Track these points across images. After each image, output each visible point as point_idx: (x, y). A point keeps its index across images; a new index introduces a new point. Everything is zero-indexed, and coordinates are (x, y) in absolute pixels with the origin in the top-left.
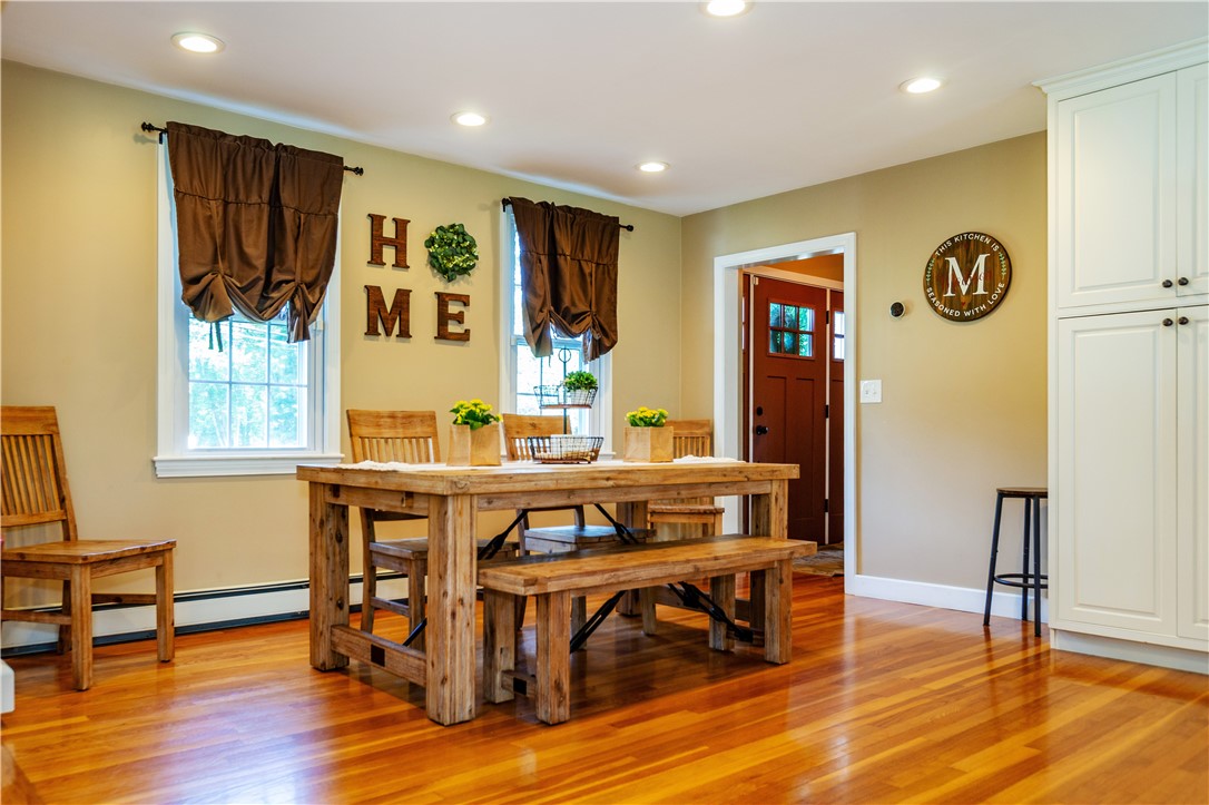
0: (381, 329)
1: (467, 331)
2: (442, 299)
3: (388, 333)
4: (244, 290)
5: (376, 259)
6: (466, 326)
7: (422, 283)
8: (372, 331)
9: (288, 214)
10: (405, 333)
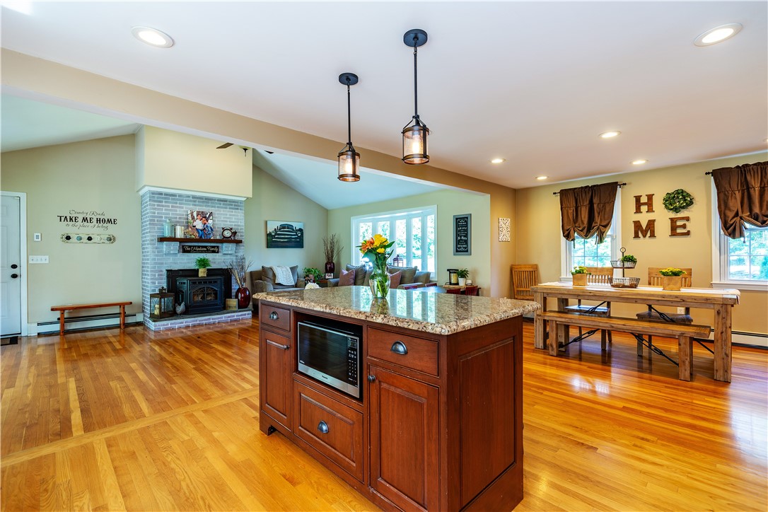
0: (640, 235)
1: (689, 231)
2: (673, 221)
3: (644, 236)
4: (581, 231)
5: (638, 211)
6: (688, 229)
7: (662, 216)
8: (636, 236)
9: (595, 206)
10: (653, 235)
